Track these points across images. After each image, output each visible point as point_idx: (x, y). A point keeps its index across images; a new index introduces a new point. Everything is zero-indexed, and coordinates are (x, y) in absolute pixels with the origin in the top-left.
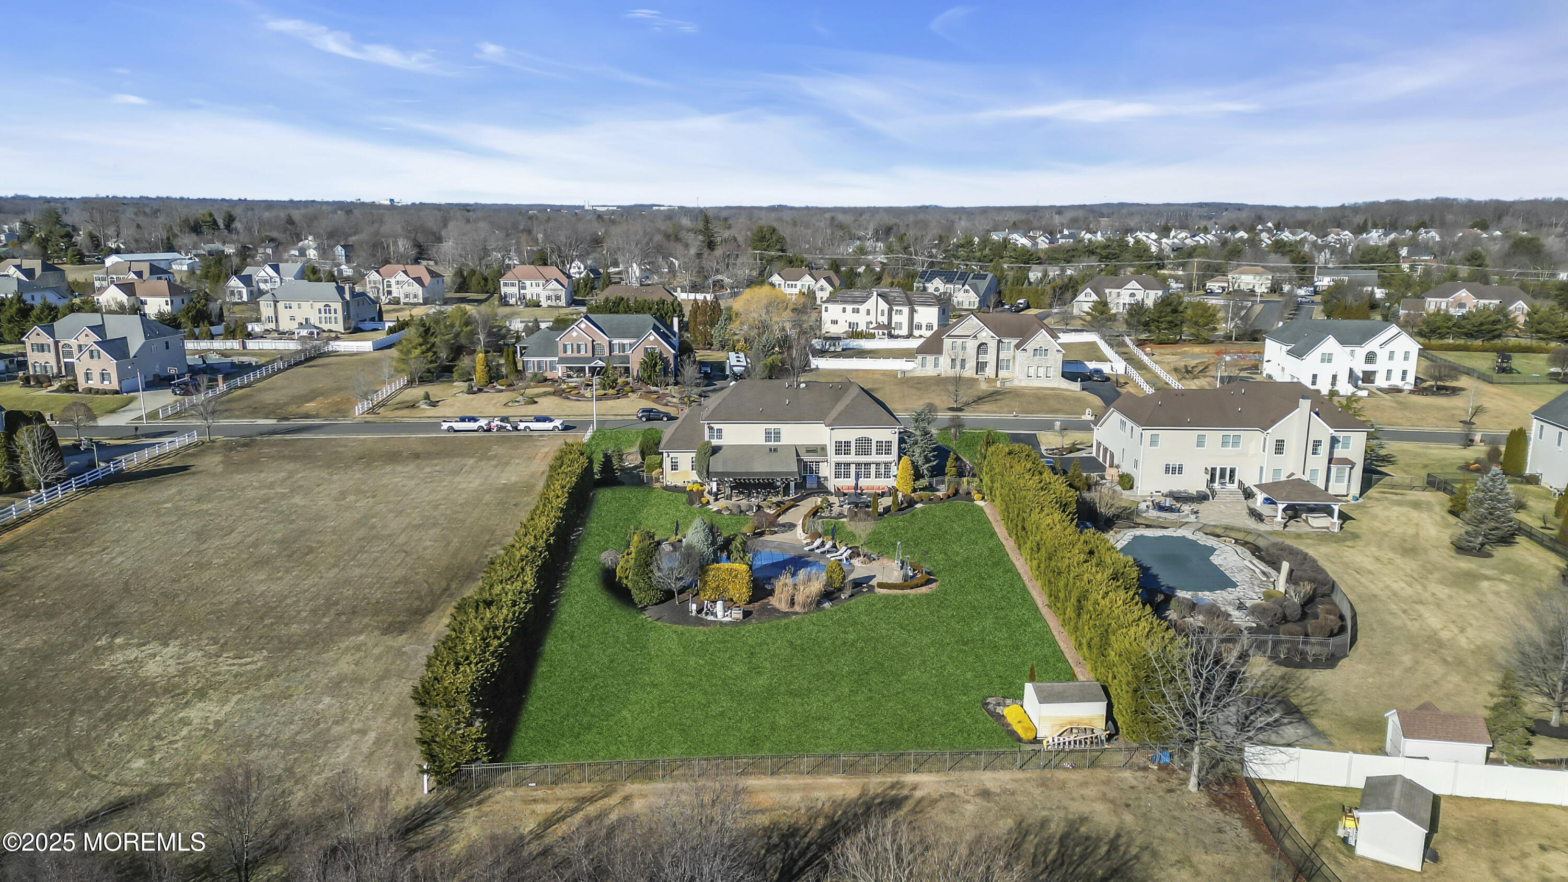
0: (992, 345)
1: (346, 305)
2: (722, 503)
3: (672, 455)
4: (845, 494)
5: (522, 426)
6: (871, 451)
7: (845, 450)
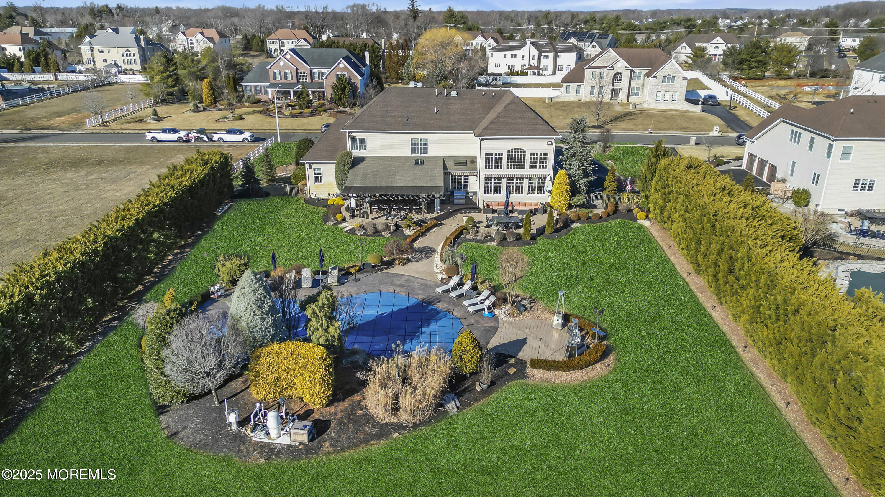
0: (626, 75)
1: (142, 51)
2: (358, 221)
3: (314, 166)
4: (494, 211)
5: (216, 137)
6: (524, 165)
7: (495, 163)
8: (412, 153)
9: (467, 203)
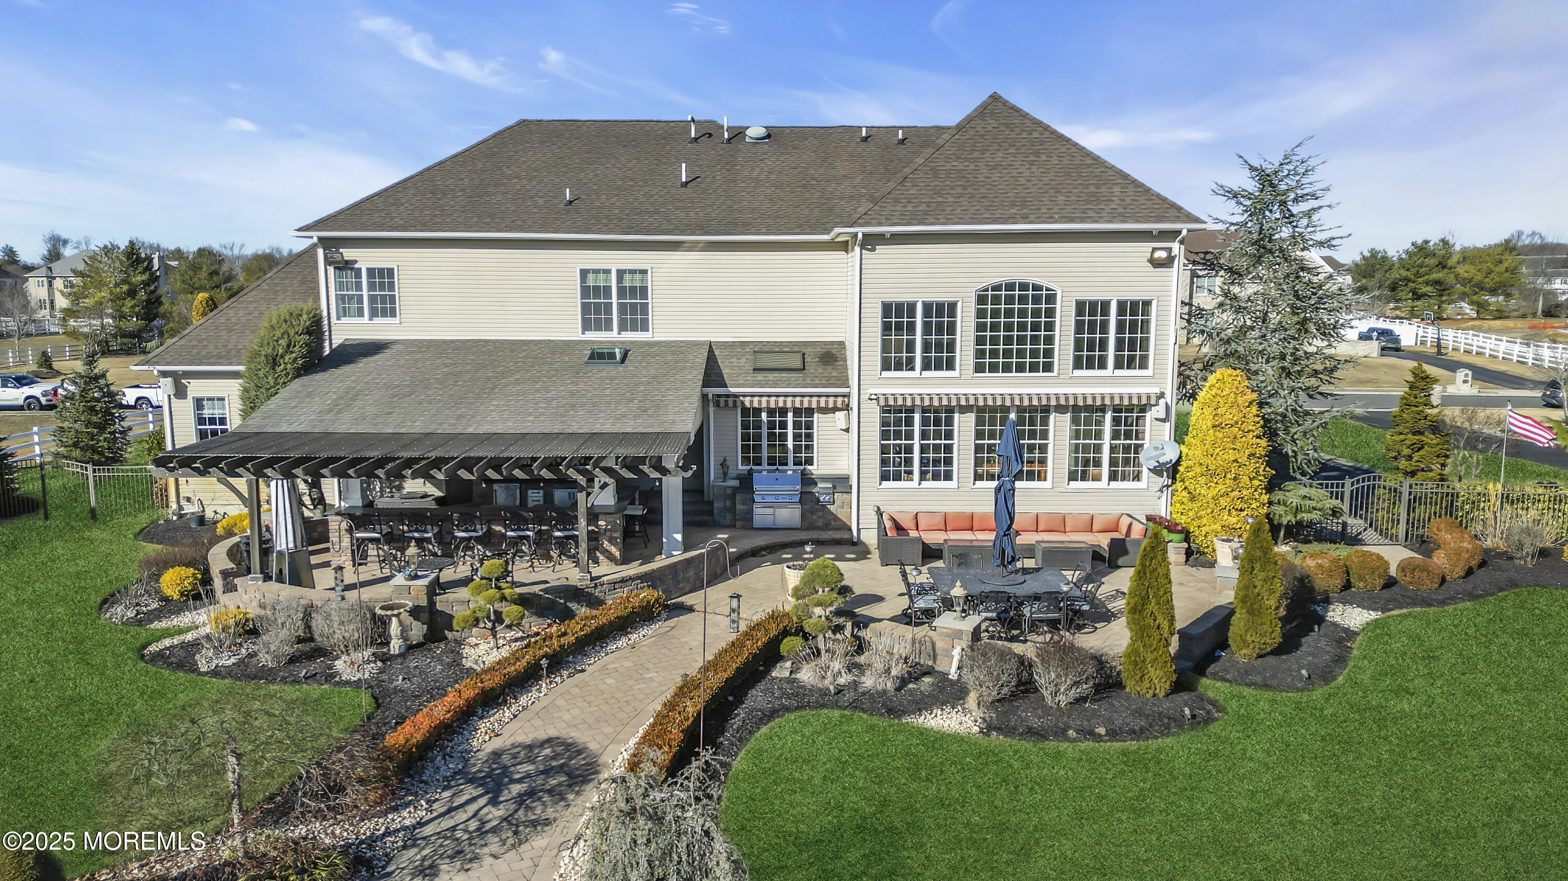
4: (935, 551)
6: (1049, 353)
7: (926, 347)
8: (586, 327)
9: (807, 524)
